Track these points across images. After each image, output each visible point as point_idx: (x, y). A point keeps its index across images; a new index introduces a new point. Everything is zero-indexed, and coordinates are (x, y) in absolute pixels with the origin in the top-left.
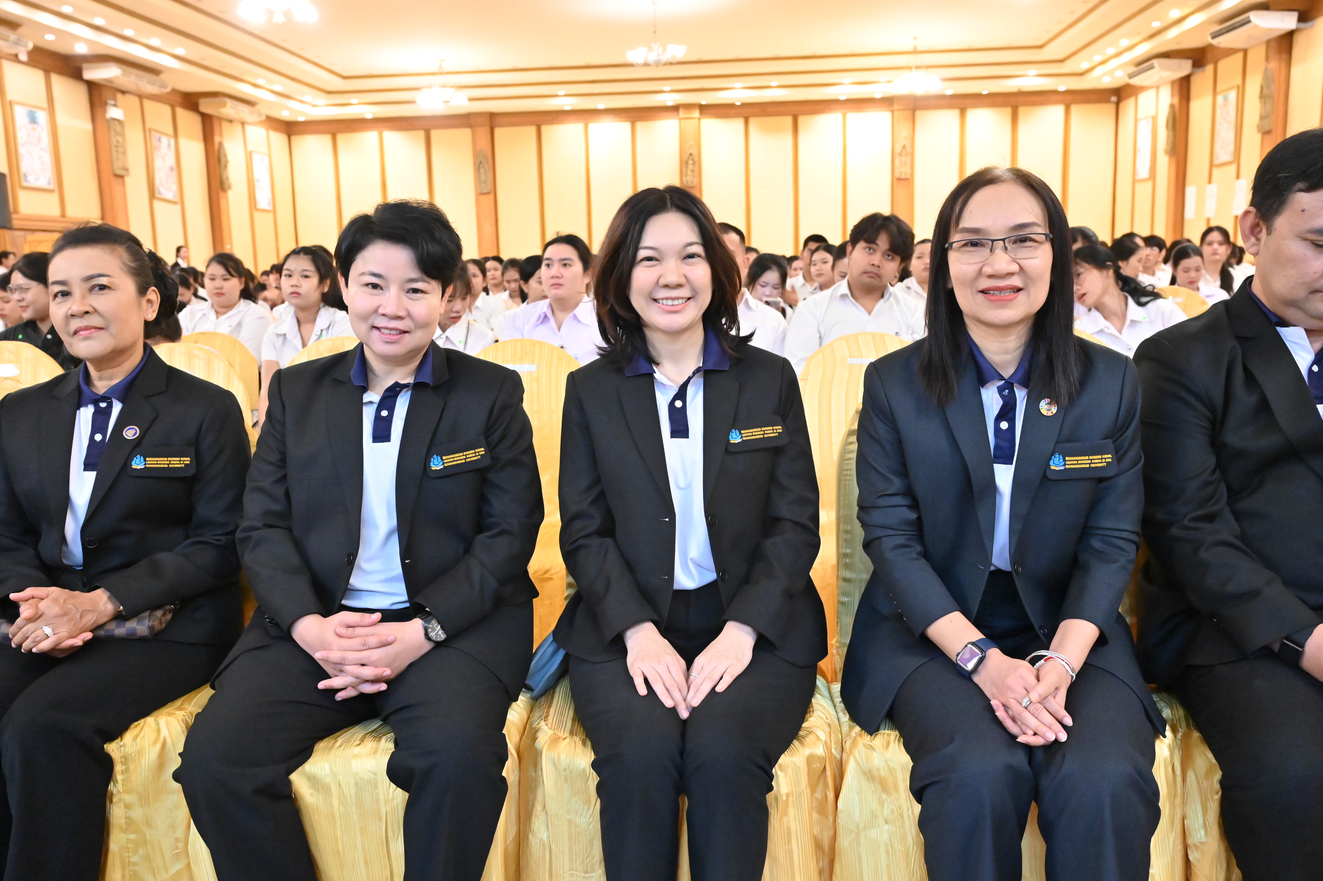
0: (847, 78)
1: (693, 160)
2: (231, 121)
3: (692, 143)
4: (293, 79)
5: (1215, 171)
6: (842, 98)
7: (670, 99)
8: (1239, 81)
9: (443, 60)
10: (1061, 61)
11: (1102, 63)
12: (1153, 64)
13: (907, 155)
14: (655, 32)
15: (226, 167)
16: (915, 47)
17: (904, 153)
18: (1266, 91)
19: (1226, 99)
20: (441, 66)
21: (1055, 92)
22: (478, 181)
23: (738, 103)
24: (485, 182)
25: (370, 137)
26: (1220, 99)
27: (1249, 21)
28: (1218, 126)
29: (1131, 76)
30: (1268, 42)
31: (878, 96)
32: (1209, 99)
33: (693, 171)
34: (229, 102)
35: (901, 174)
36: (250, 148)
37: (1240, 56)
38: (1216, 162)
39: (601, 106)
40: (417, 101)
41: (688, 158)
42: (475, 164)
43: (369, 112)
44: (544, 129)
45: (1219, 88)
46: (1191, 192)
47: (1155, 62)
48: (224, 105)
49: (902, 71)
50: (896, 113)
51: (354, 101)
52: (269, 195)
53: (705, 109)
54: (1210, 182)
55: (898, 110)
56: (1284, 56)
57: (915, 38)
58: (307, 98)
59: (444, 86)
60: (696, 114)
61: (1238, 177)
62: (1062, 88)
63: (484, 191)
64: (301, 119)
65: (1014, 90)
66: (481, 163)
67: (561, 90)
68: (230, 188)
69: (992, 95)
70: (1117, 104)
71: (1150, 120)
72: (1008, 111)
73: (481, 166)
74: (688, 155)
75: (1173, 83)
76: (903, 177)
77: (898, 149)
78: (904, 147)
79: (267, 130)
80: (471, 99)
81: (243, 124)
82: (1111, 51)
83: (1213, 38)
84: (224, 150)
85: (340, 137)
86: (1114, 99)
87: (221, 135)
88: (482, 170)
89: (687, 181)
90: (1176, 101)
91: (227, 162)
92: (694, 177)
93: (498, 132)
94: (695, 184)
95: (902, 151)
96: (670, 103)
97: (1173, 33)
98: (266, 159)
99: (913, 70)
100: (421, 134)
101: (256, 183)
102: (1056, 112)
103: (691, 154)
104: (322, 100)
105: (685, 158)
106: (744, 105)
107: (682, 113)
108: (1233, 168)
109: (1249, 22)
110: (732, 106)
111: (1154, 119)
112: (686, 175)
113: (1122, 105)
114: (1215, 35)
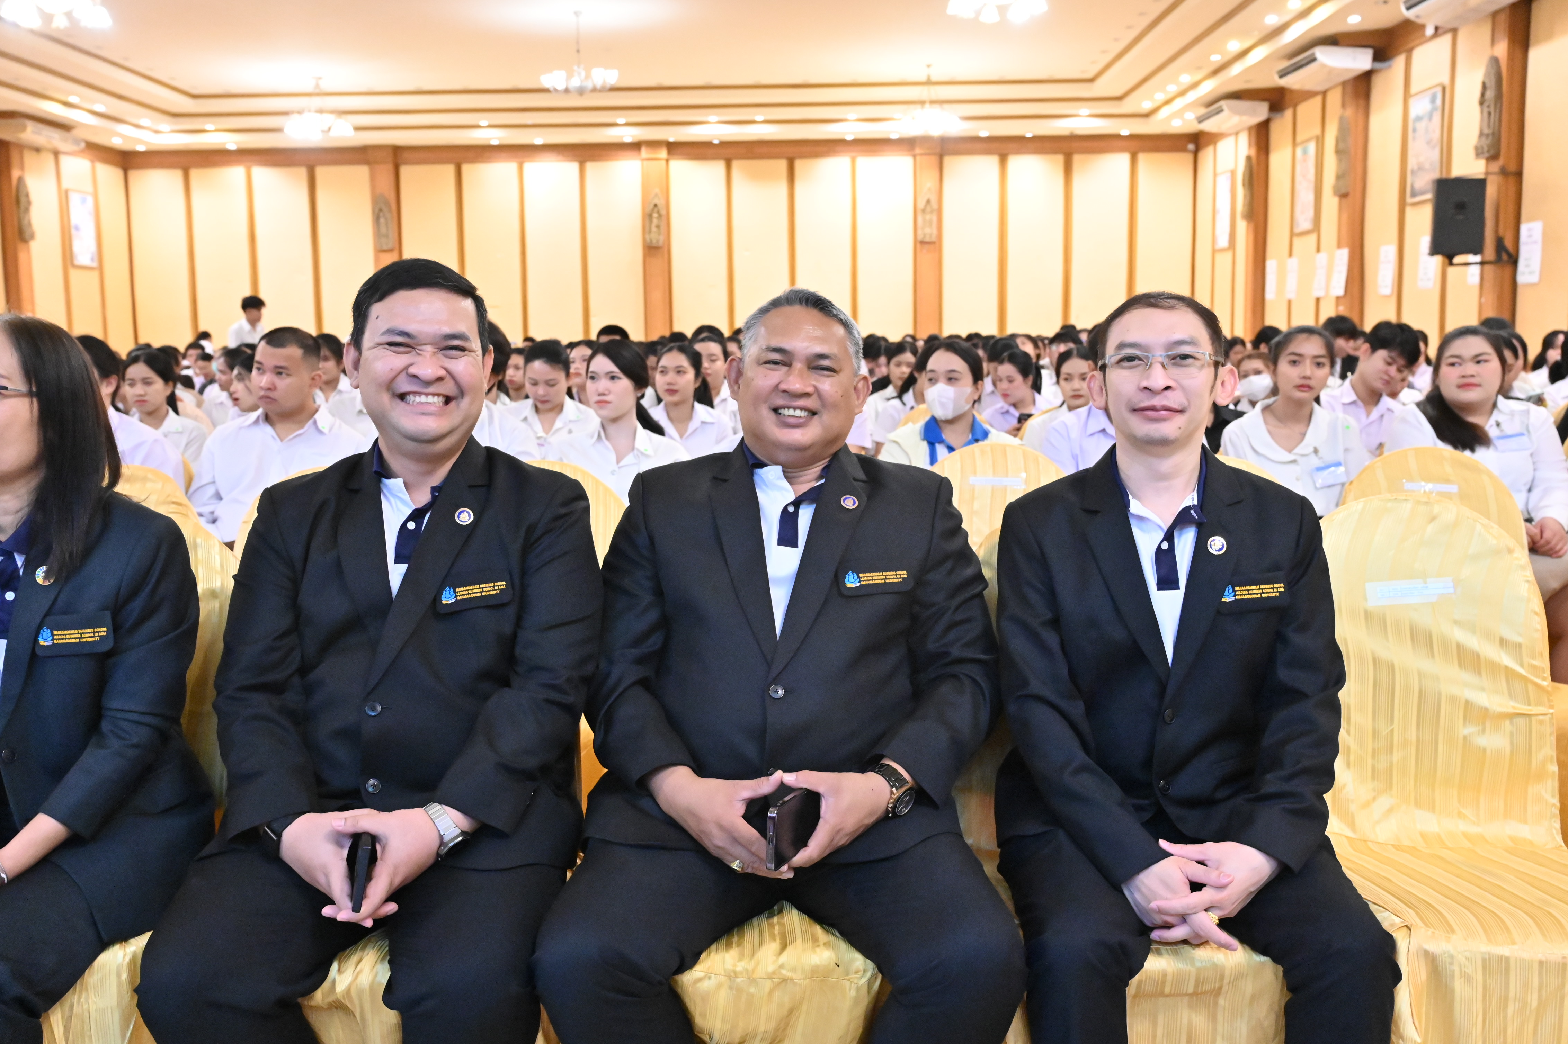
0: (852, 113)
1: (658, 212)
2: (38, 150)
3: (657, 190)
4: (121, 97)
5: (1297, 241)
6: (849, 137)
7: (628, 135)
8: (1317, 131)
9: (320, 78)
10: (1120, 98)
11: (1168, 102)
12: (1221, 107)
13: (932, 212)
14: (578, 51)
15: (27, 210)
16: (929, 78)
17: (928, 209)
18: (1341, 146)
19: (1305, 152)
20: (317, 85)
21: (1117, 137)
22: (378, 234)
23: (716, 142)
24: (387, 236)
25: (235, 173)
26: (1299, 151)
27: (1313, 60)
28: (1298, 187)
29: (1201, 120)
30: (1344, 84)
31: (895, 136)
32: (1288, 152)
33: (658, 227)
34: (30, 126)
35: (925, 235)
36: (65, 185)
37: (1318, 99)
38: (1297, 230)
39: (539, 141)
40: (285, 130)
41: (653, 210)
42: (373, 212)
43: (231, 142)
44: (466, 168)
45: (1299, 139)
46: (1271, 265)
47: (1224, 104)
48: (24, 129)
49: (912, 106)
50: (918, 158)
51: (209, 126)
52: (93, 248)
53: (674, 148)
54: (1290, 255)
55: (921, 155)
56: (1362, 102)
57: (929, 66)
58: (144, 122)
59: (321, 111)
60: (663, 153)
61: (1318, 250)
62: (1125, 132)
63: (385, 248)
64: (141, 148)
65: (1066, 133)
66: (381, 210)
67: (483, 120)
68: (32, 237)
69: (1036, 139)
70: (1196, 153)
71: (1229, 175)
72: (1060, 159)
73: (381, 214)
74: (652, 206)
75: (1250, 129)
76: (927, 239)
77: (921, 204)
78: (928, 202)
79: (92, 162)
80: (357, 129)
81: (56, 154)
82: (1172, 89)
83: (1281, 77)
84: (25, 187)
85: (194, 173)
86: (1191, 147)
87: (22, 168)
88: (382, 220)
89: (651, 240)
90: (1253, 152)
91: (29, 203)
92: (659, 234)
93: (405, 171)
94: (661, 244)
95: (926, 206)
96: (628, 139)
97: (1237, 69)
98: (90, 200)
99: (927, 105)
100: (303, 172)
101: (73, 232)
102: (1120, 161)
103: (656, 205)
104: (166, 125)
105: (648, 210)
106: (724, 144)
107: (645, 152)
108: (1313, 238)
110: (708, 145)
111: (1233, 173)
112: (650, 232)
113: (1201, 154)
114: (1283, 74)
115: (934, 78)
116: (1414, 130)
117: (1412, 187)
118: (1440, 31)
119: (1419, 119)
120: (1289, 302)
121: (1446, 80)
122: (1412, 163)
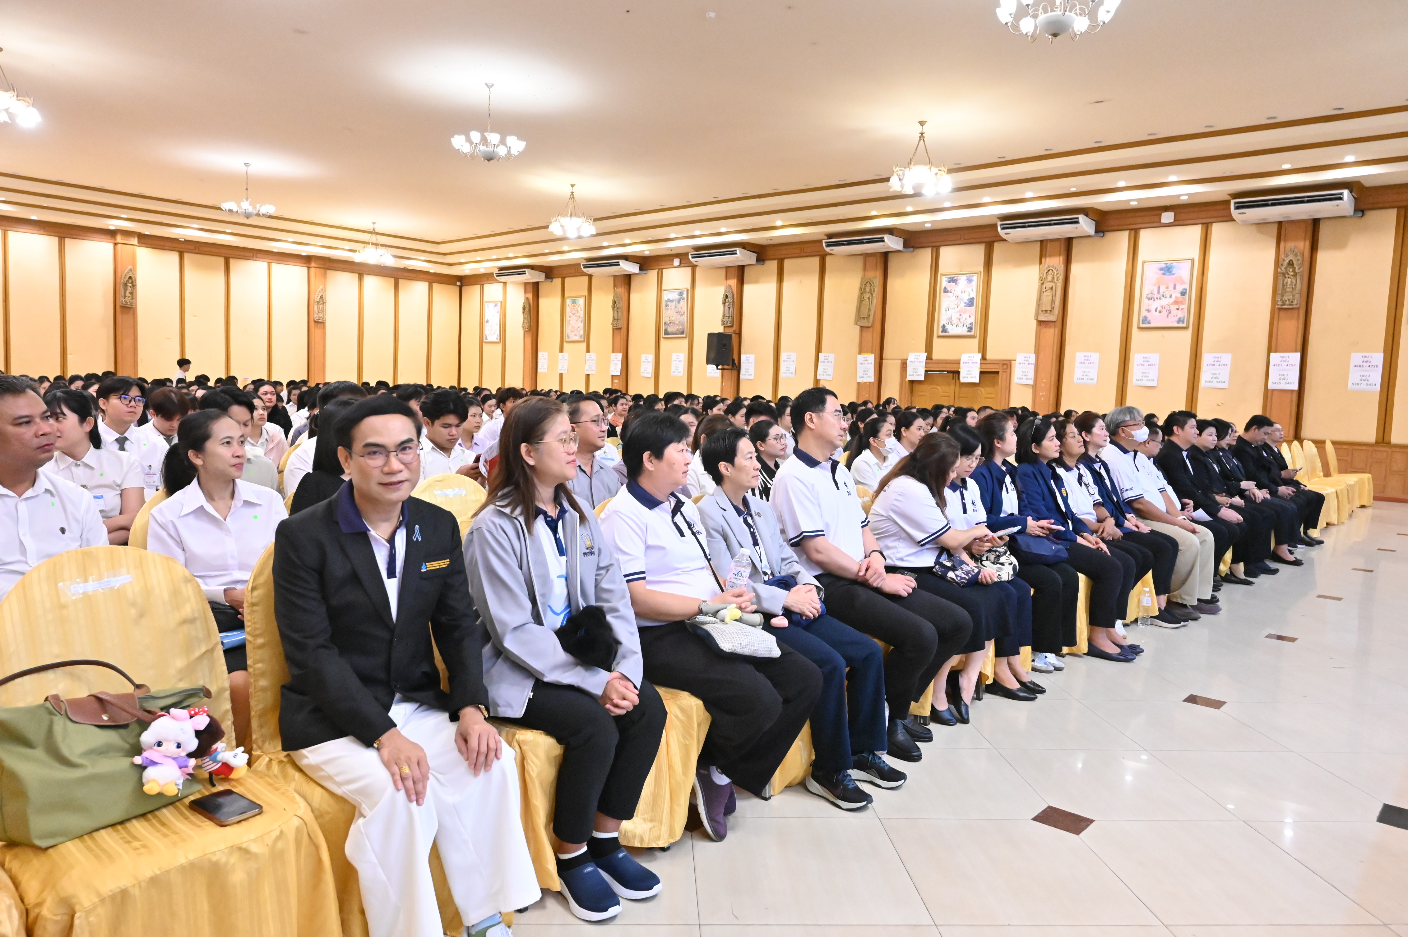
0: (292, 238)
1: (132, 283)
5: (567, 345)
6: (275, 250)
7: (112, 224)
8: (586, 293)
10: (447, 255)
12: (523, 272)
13: (323, 304)
14: (247, 189)
18: (617, 305)
19: (574, 302)
21: (427, 273)
23: (182, 240)
26: (568, 302)
28: (567, 318)
30: (615, 276)
31: (304, 254)
32: (558, 300)
33: (131, 293)
35: (319, 318)
37: (588, 278)
38: (566, 339)
39: (34, 217)
41: (128, 281)
45: (566, 295)
46: (542, 356)
47: (526, 270)
50: (312, 270)
53: (145, 239)
54: (561, 350)
55: (315, 267)
56: (626, 286)
57: (374, 223)
60: (135, 241)
61: (588, 351)
62: (432, 271)
65: (402, 267)
69: (388, 269)
70: (461, 287)
71: (499, 304)
72: (392, 280)
74: (127, 278)
75: (527, 285)
76: (318, 320)
77: (314, 298)
78: (322, 297)
82: (494, 257)
86: (458, 283)
89: (126, 302)
90: (530, 296)
92: (132, 299)
94: (133, 306)
95: (320, 300)
96: (112, 228)
102: (421, 287)
103: (130, 277)
105: (123, 280)
106: (187, 242)
107: (119, 239)
108: (584, 345)
109: (619, 265)
110: (176, 240)
111: (502, 303)
112: (125, 297)
113: (464, 289)
114: (586, 267)
115: (377, 231)
116: (667, 305)
117: (666, 330)
118: (682, 265)
119: (669, 300)
120: (561, 376)
121: (689, 286)
122: (665, 319)
